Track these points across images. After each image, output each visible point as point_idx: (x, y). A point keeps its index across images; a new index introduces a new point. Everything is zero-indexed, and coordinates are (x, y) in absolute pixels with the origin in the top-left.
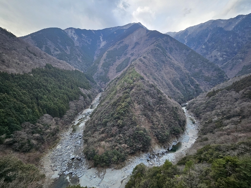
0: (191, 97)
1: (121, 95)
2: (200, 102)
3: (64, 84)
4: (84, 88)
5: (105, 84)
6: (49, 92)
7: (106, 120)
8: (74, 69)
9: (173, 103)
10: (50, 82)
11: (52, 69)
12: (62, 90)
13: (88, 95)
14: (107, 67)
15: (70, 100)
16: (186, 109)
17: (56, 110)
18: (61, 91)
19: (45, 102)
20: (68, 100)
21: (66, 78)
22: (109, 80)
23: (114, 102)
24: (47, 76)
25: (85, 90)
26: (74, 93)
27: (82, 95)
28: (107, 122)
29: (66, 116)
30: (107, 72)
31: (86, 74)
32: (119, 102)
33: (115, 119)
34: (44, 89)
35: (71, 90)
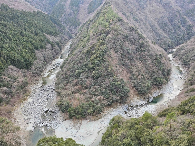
0: (180, 41)
1: (95, 42)
2: (190, 47)
3: (25, 30)
4: (51, 34)
5: (75, 28)
6: (10, 40)
7: (79, 71)
8: (36, 10)
9: (157, 49)
10: (10, 28)
11: (9, 11)
12: (24, 37)
13: (56, 43)
14: (76, 6)
15: (35, 49)
16: (172, 56)
17: (21, 60)
18: (24, 39)
19: (8, 52)
20: (34, 49)
21: (27, 22)
22: (80, 23)
23: (87, 50)
24: (4, 20)
25: (52, 36)
26: (39, 40)
27: (49, 43)
28: (81, 73)
29: (33, 68)
30: (76, 12)
31: (50, 16)
32: (93, 50)
33: (89, 69)
34: (3, 37)
35: (35, 36)
